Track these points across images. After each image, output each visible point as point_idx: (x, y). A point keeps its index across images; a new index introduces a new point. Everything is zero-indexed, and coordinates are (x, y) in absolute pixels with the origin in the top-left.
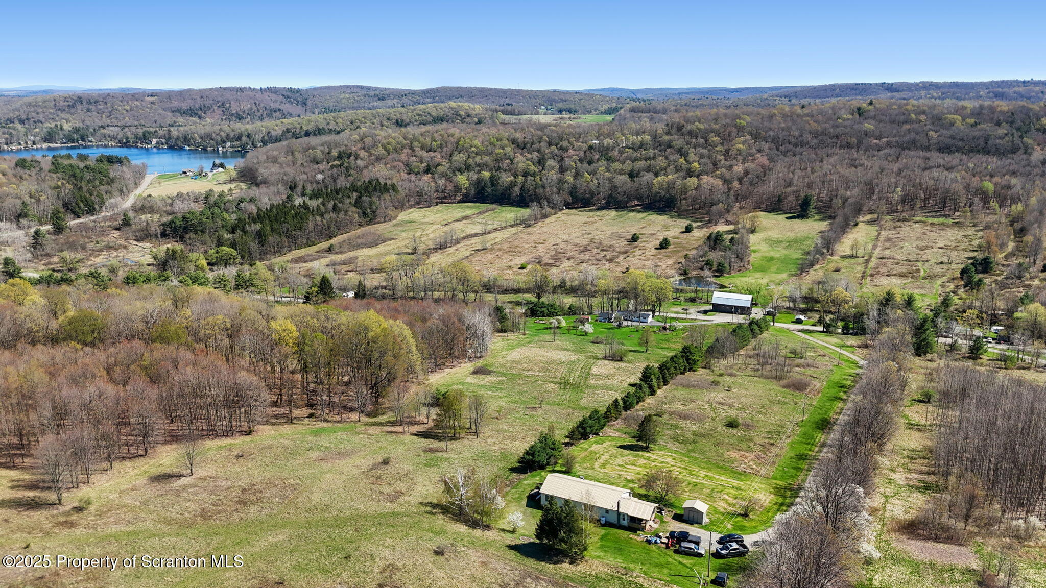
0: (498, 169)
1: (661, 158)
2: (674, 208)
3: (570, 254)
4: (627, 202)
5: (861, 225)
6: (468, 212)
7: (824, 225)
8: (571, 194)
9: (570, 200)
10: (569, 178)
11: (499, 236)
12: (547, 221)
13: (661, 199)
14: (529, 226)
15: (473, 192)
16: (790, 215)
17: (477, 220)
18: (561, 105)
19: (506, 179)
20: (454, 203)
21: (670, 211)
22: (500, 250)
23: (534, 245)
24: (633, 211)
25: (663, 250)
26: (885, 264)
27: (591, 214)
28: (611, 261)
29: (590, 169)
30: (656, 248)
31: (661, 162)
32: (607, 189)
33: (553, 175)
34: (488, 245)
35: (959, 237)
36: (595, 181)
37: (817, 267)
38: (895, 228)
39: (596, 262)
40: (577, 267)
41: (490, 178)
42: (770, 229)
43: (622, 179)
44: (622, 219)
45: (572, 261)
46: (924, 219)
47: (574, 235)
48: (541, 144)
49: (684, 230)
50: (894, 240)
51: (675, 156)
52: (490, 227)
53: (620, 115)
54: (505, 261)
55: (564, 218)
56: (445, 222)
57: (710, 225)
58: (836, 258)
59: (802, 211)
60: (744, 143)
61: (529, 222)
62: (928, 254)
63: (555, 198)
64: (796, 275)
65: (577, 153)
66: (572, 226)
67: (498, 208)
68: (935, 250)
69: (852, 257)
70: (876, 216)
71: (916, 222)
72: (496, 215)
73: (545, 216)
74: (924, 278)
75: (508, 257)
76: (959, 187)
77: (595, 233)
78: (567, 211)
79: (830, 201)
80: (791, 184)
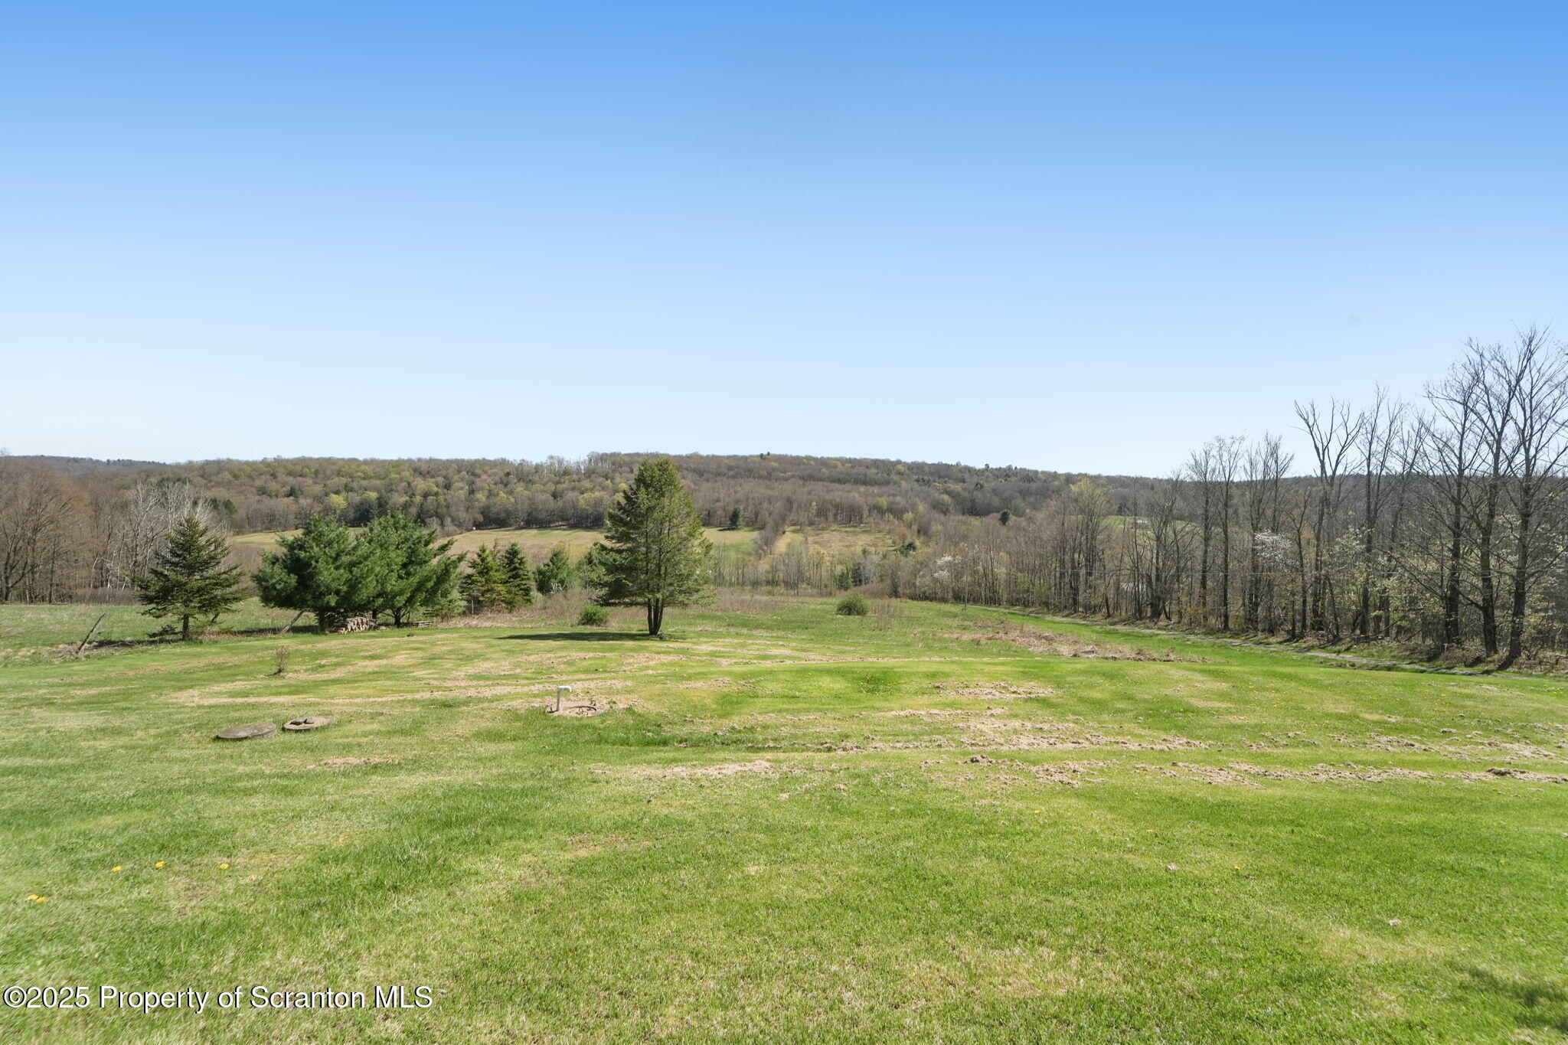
0: (390, 490)
5: (787, 533)
7: (755, 534)
8: (482, 513)
9: (482, 520)
10: (482, 497)
13: (588, 516)
15: (352, 514)
16: (722, 527)
19: (399, 499)
27: (508, 532)
29: (507, 489)
32: (527, 506)
33: (461, 495)
36: (513, 500)
38: (817, 534)
41: (378, 498)
43: (544, 499)
46: (838, 528)
50: (821, 542)
55: (473, 536)
59: (733, 522)
63: (463, 516)
70: (798, 527)
71: (833, 530)
73: (448, 536)
76: (860, 503)
78: (478, 531)
79: (757, 514)
80: (718, 500)
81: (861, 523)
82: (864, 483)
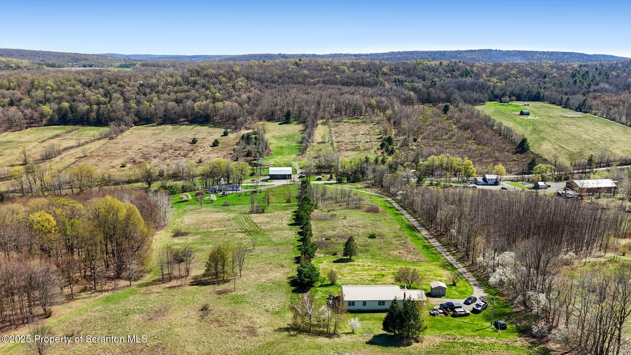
0: (74, 101)
1: (193, 91)
2: (210, 121)
3: (154, 154)
4: (177, 119)
5: (319, 126)
6: (56, 132)
7: (301, 127)
8: (136, 115)
9: (137, 119)
10: (133, 105)
11: (93, 147)
12: (125, 134)
13: (201, 116)
14: (113, 139)
15: (56, 117)
16: (280, 122)
17: (67, 137)
18: (84, 62)
19: (83, 107)
20: (42, 126)
21: (208, 123)
22: (98, 156)
23: (124, 151)
24: (183, 125)
25: (216, 147)
26: (341, 145)
27: (155, 128)
28: (185, 156)
29: (147, 98)
30: (211, 146)
31: (193, 92)
32: (163, 111)
33: (121, 103)
34: (87, 153)
35: (368, 128)
36: (153, 106)
37: (308, 149)
38: (336, 126)
39: (175, 158)
40: (163, 162)
41: (69, 107)
42: (273, 131)
43: (171, 104)
44: (178, 130)
45: (158, 159)
46: (348, 121)
47: (150, 142)
48: (103, 83)
49: (223, 134)
50: (339, 132)
51: (203, 90)
52: (82, 141)
53: (137, 68)
54: (106, 163)
55: (136, 131)
56: (40, 140)
57: (237, 130)
58: (315, 144)
59: (286, 119)
60: (242, 81)
61: (112, 136)
62: (358, 138)
63: (127, 118)
64: (300, 155)
65: (133, 88)
66: (145, 137)
67: (82, 128)
68: (360, 136)
69: (323, 143)
70: (325, 120)
71: (345, 122)
72: (82, 132)
73: (122, 131)
74: (364, 150)
75: (108, 160)
76: (360, 103)
77: (164, 140)
78: (136, 127)
79: (300, 112)
80: (276, 105)
81: (361, 115)
82: (363, 85)
